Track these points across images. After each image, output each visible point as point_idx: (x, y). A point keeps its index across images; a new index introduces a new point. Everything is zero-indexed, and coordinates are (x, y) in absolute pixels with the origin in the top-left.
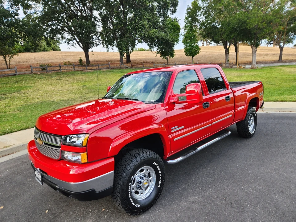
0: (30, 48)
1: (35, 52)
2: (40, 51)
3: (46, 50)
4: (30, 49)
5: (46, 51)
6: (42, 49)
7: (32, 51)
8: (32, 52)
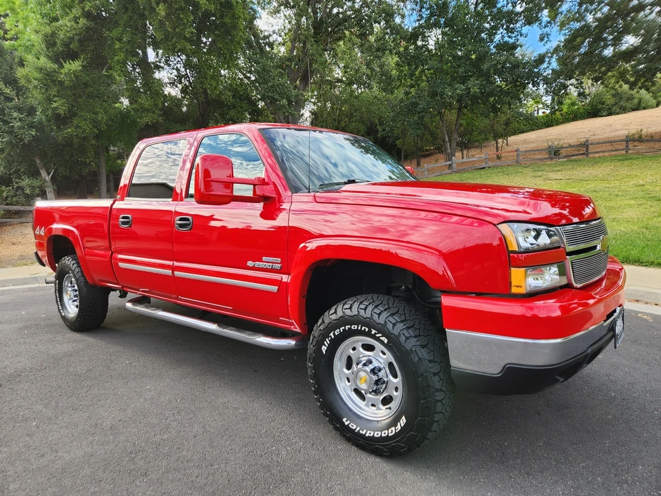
0: (599, 106)
1: (610, 114)
2: (624, 110)
3: (643, 105)
4: (600, 110)
5: (644, 109)
6: (629, 105)
7: (604, 114)
8: (602, 116)
